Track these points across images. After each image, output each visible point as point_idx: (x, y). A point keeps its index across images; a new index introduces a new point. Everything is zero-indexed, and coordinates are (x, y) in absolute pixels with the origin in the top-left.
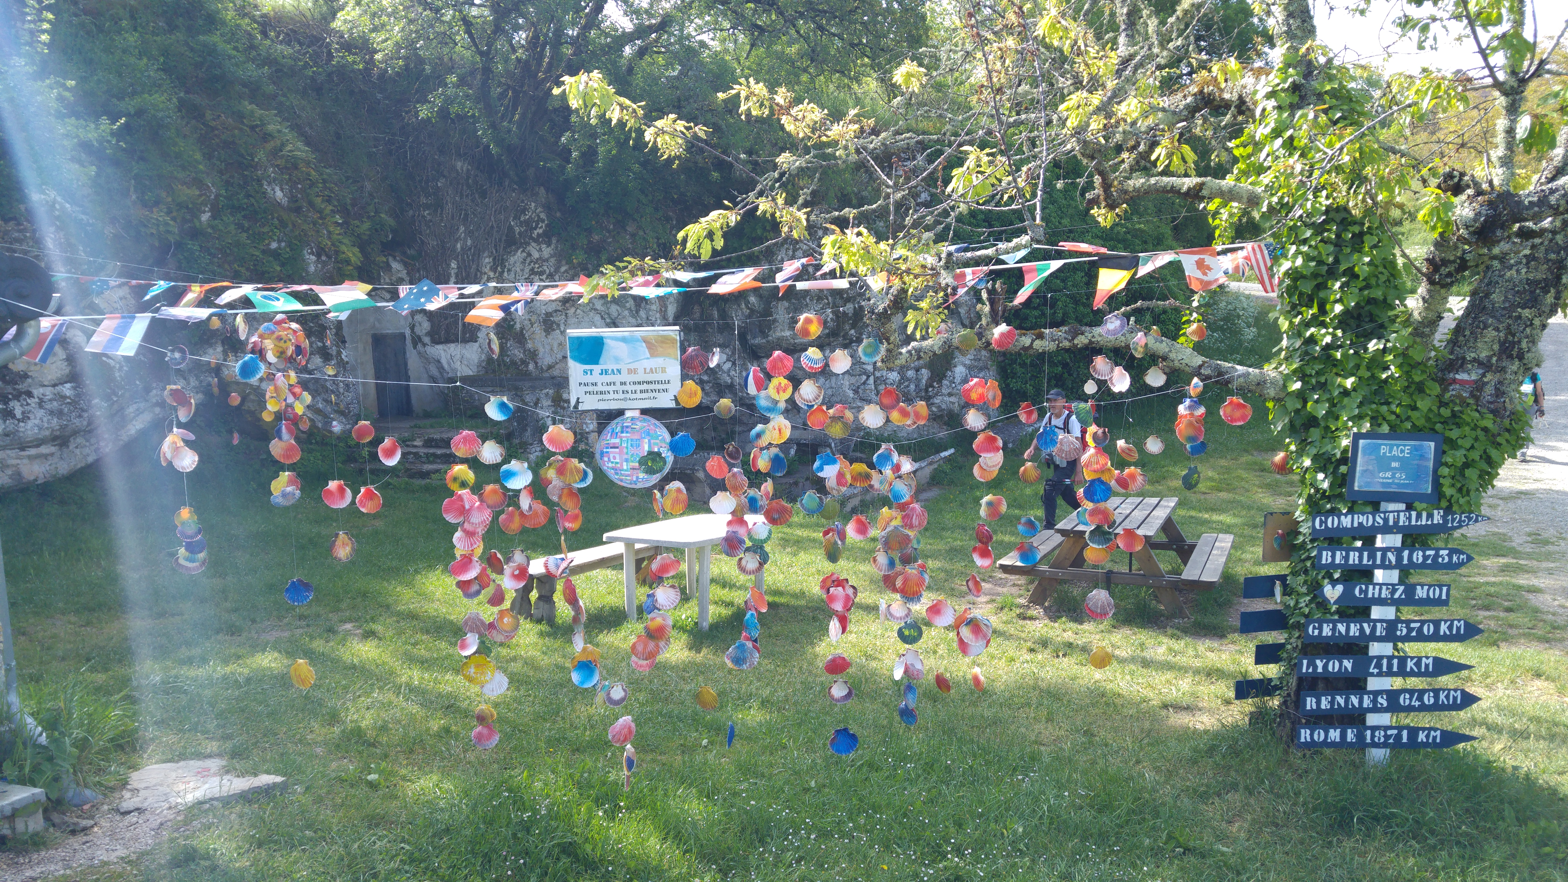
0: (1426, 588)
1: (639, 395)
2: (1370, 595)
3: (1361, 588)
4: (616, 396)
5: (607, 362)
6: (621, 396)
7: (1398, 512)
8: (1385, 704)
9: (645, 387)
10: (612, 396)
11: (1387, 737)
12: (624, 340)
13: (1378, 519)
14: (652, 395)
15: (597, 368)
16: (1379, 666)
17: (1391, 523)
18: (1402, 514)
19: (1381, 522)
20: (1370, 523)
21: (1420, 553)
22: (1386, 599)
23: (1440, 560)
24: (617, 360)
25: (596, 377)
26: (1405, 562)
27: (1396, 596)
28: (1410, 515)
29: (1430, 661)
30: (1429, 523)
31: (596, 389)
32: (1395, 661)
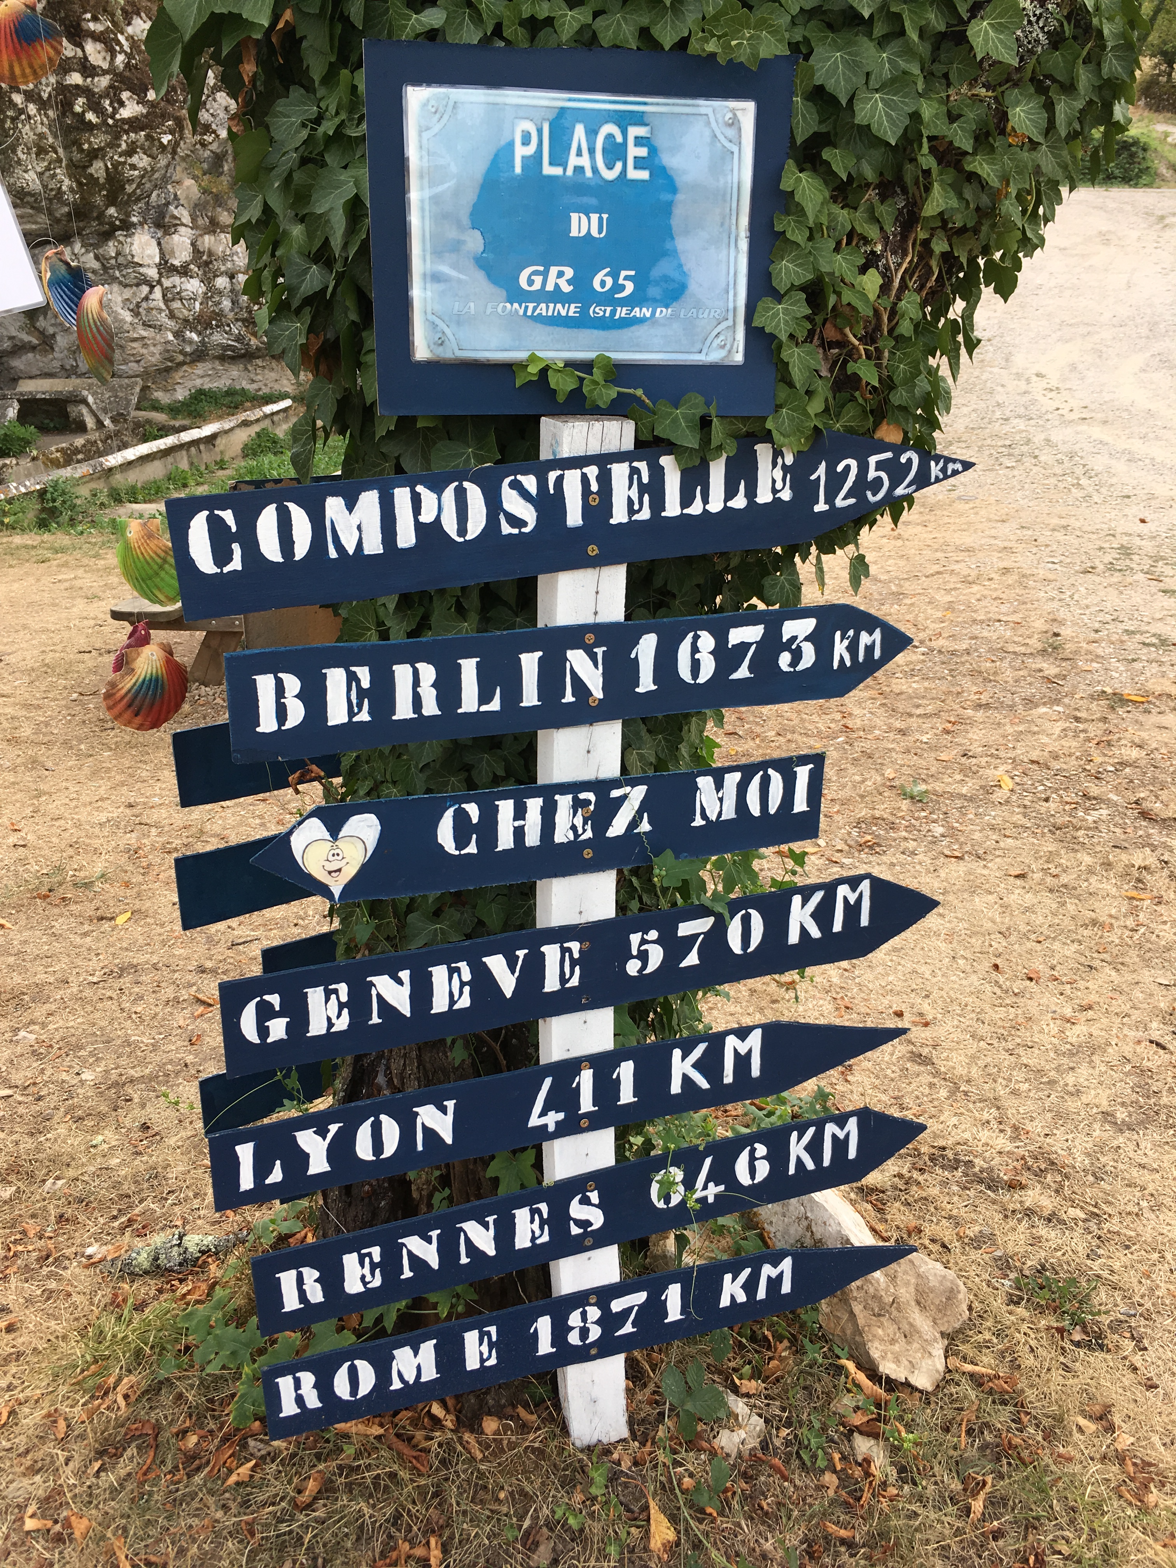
0: (732, 779)
2: (505, 841)
3: (461, 818)
7: (604, 461)
8: (597, 1219)
11: (609, 1321)
13: (512, 502)
16: (564, 1098)
17: (574, 517)
18: (620, 471)
19: (528, 513)
20: (476, 525)
21: (707, 641)
22: (575, 846)
23: (784, 660)
26: (646, 683)
27: (618, 827)
28: (658, 473)
29: (755, 1040)
30: (739, 502)
32: (626, 1071)
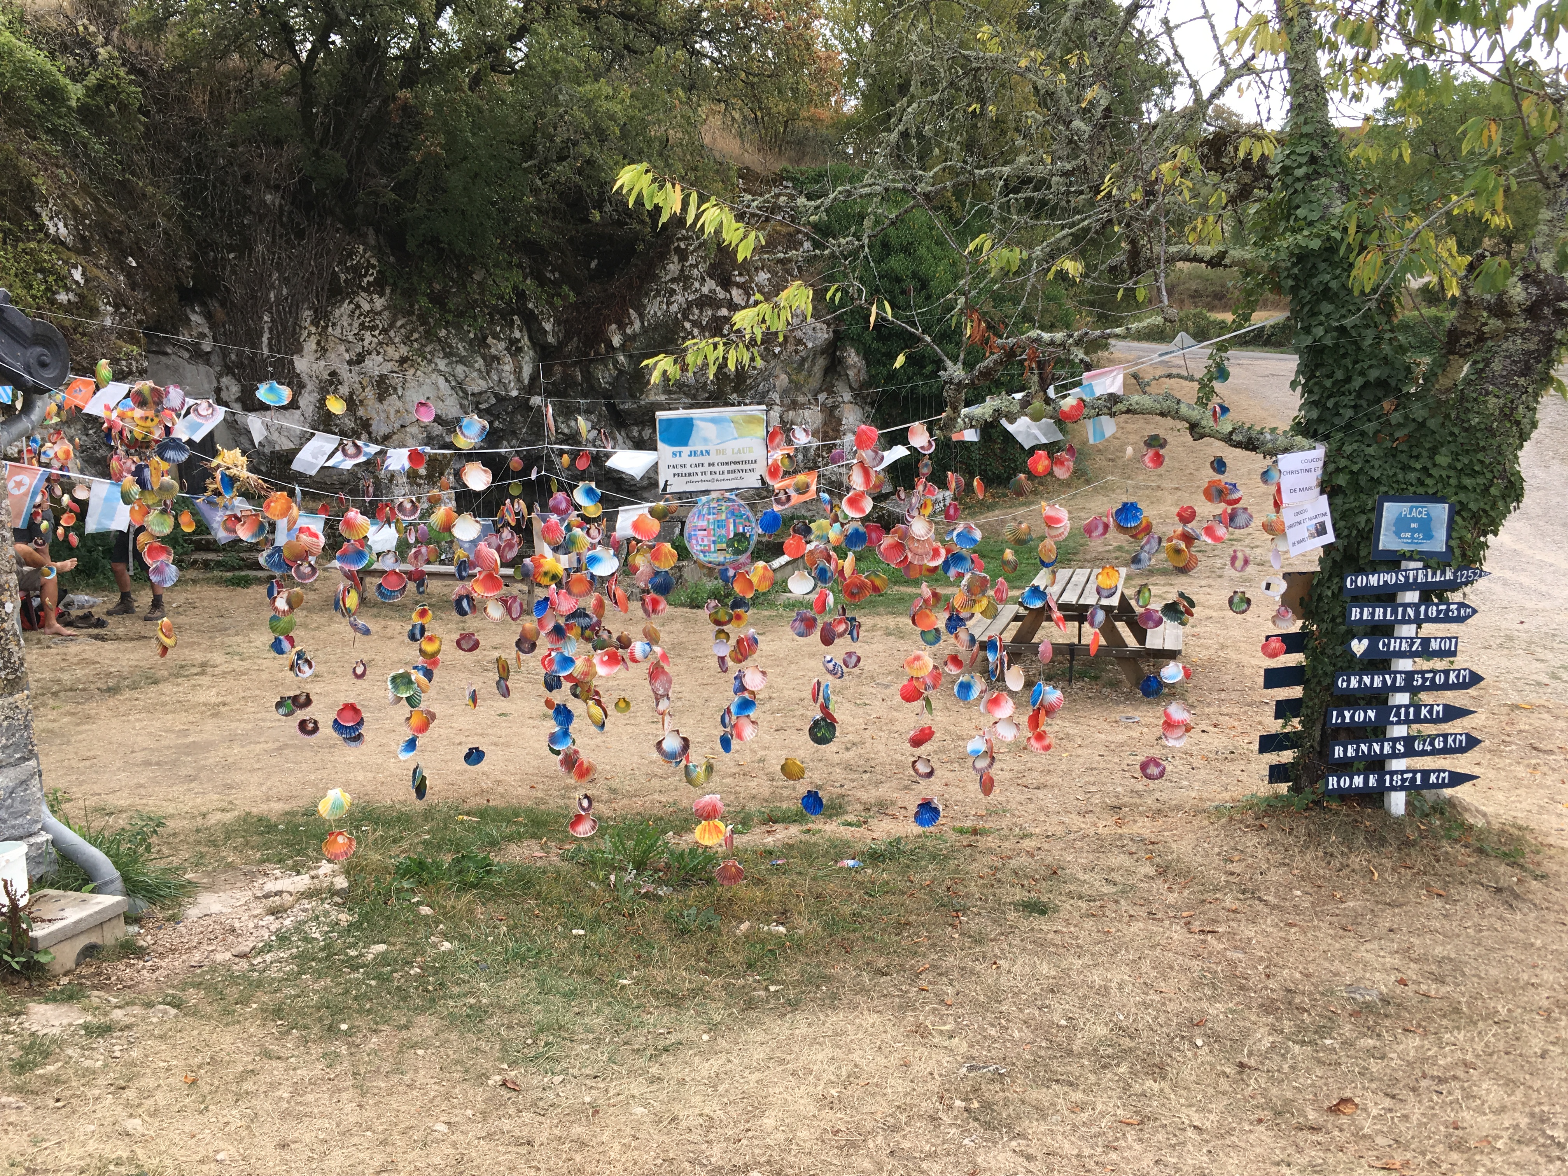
0: (1438, 640)
1: (726, 476)
2: (1392, 649)
3: (1384, 642)
4: (704, 478)
5: (696, 444)
6: (709, 477)
7: (1417, 569)
8: (1402, 750)
9: (733, 467)
10: (700, 477)
11: (1404, 780)
12: (713, 421)
13: (1400, 577)
14: (738, 475)
15: (686, 450)
16: (1398, 715)
17: (1411, 581)
18: (1420, 572)
19: (1403, 580)
20: (1393, 581)
21: (1435, 608)
22: (1405, 652)
23: (1450, 614)
24: (706, 440)
25: (685, 459)
26: (1422, 616)
27: (1414, 649)
28: (1427, 573)
29: (1441, 708)
30: (1442, 579)
31: (684, 471)
32: (1412, 710)
